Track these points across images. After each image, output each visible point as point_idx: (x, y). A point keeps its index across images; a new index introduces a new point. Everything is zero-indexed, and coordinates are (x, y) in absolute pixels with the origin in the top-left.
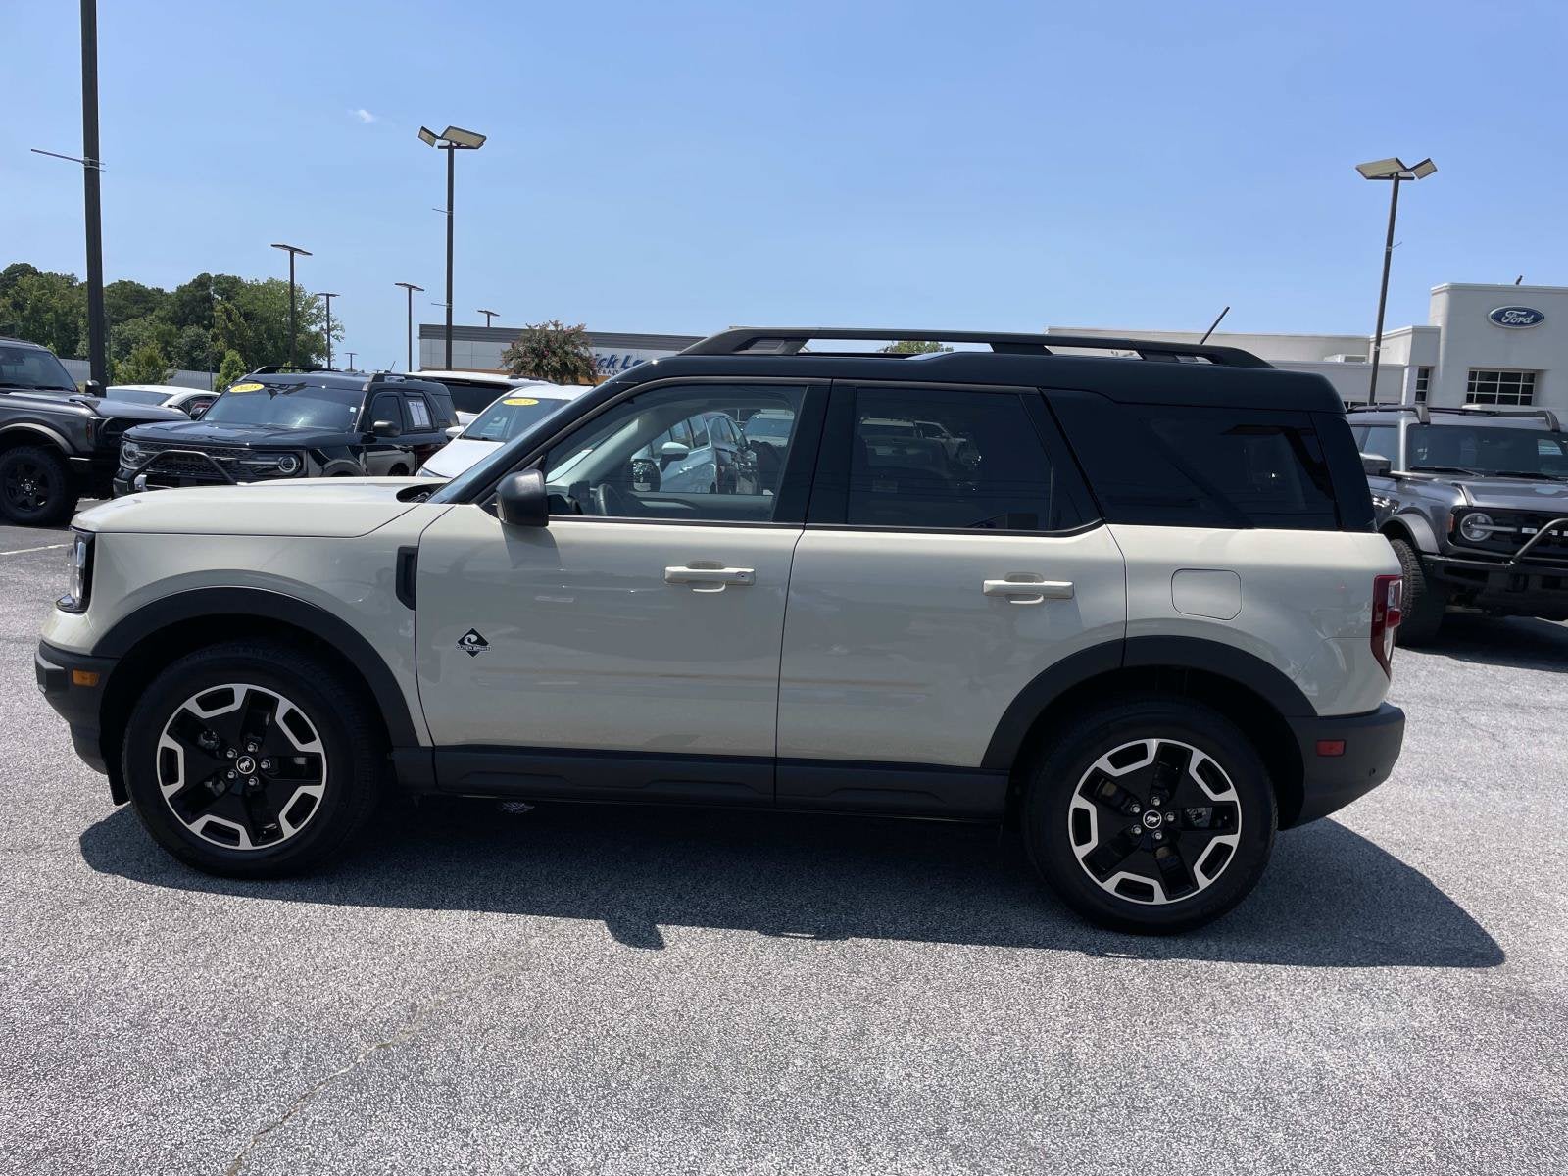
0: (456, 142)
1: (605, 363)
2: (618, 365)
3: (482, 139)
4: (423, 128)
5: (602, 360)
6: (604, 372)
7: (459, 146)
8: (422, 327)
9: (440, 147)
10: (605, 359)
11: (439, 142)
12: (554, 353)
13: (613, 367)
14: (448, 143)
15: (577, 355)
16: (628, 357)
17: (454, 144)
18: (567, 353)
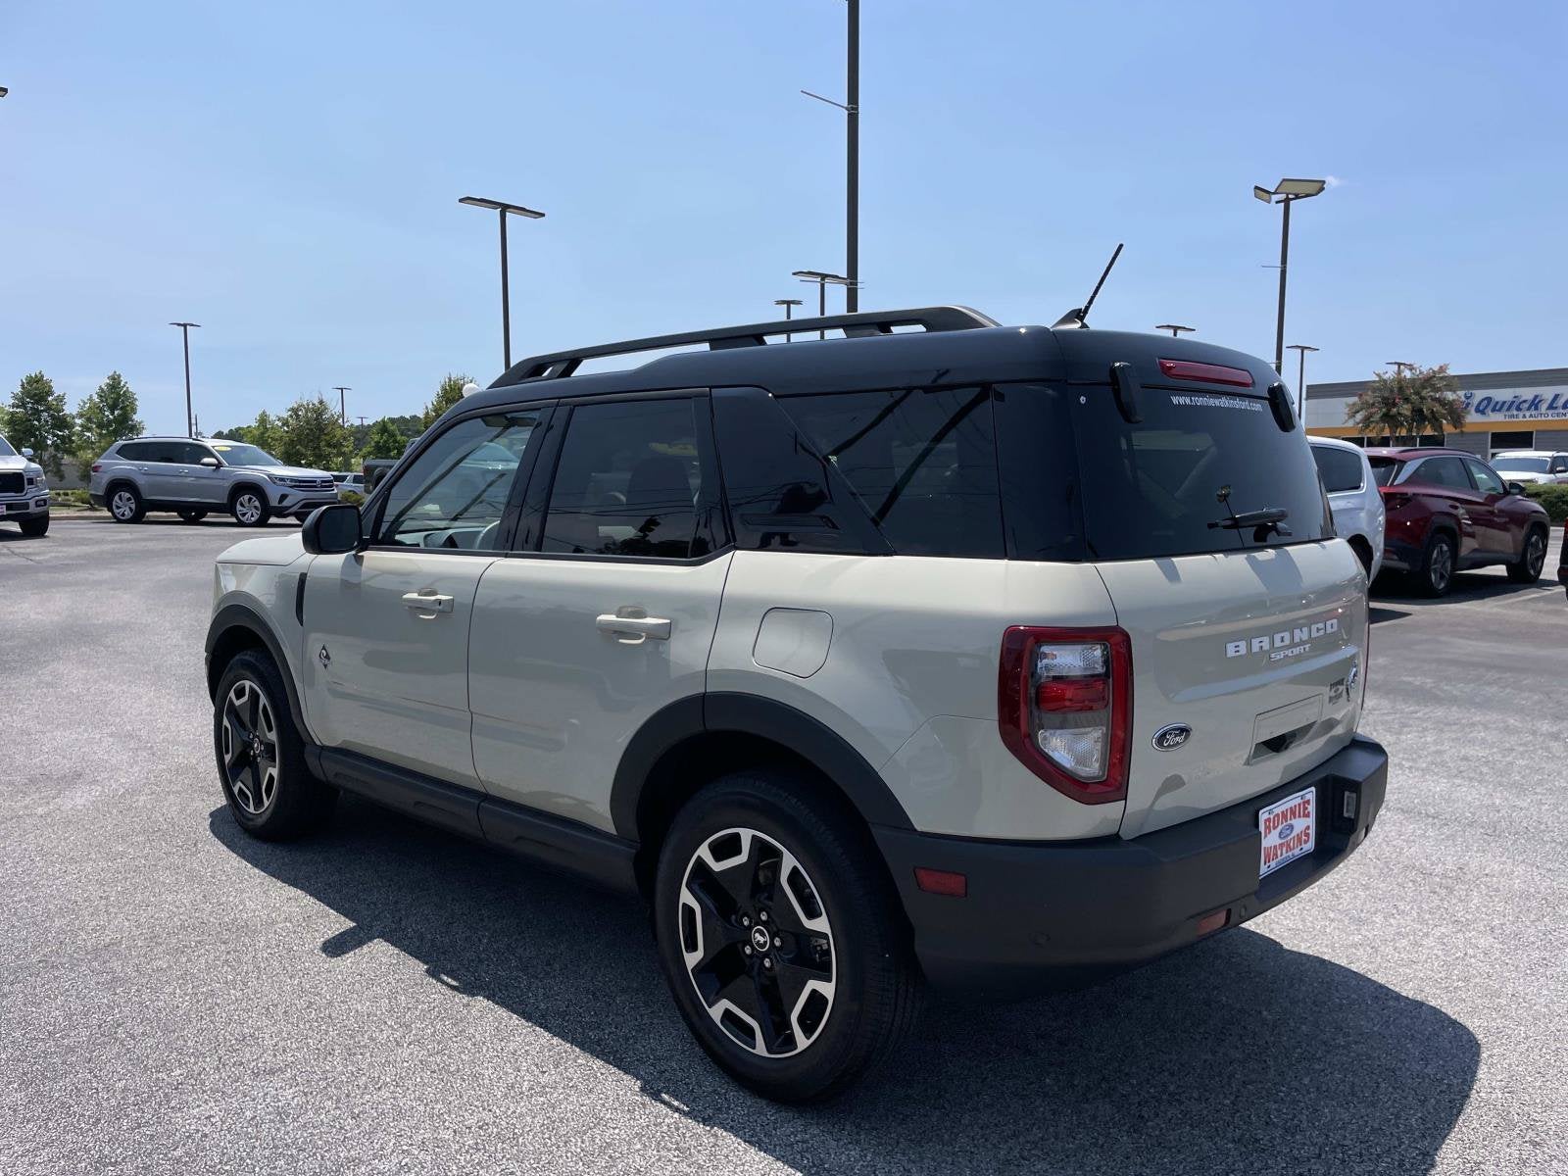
0: (1294, 192)
1: (1526, 405)
2: (1544, 407)
3: (1320, 184)
4: (1256, 188)
5: (1521, 403)
6: (1524, 416)
7: (1297, 197)
8: (1308, 386)
9: (1277, 202)
10: (1525, 401)
11: (1275, 198)
12: (1407, 400)
13: (1536, 409)
14: (1283, 196)
15: (1438, 400)
16: (1556, 396)
17: (1290, 196)
18: (1423, 398)
